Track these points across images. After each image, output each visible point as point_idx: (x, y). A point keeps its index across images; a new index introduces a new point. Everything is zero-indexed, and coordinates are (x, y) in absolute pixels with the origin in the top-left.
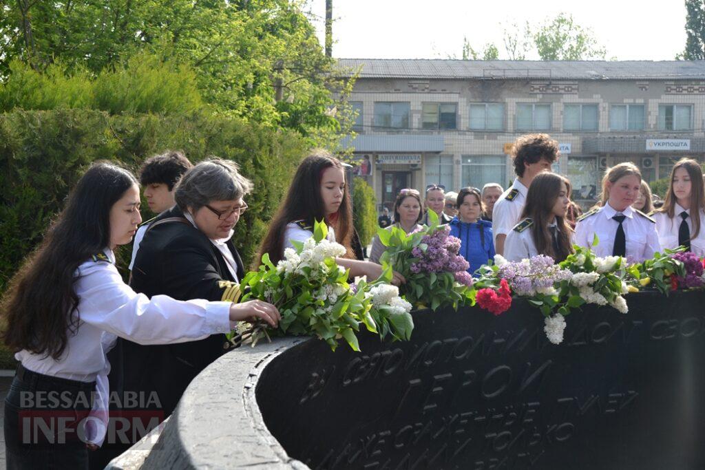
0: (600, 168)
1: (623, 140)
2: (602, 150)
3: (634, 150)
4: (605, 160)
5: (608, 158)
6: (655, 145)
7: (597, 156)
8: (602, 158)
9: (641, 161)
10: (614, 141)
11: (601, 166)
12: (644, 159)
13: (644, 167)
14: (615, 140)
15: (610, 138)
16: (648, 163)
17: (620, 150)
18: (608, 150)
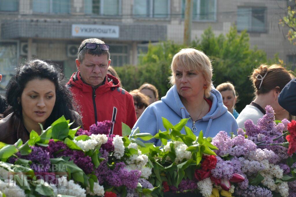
0: (21, 56)
1: (46, 24)
2: (23, 35)
3: (59, 36)
4: (26, 46)
5: (30, 43)
6: (82, 30)
7: (18, 41)
8: (23, 44)
9: (66, 48)
10: (36, 25)
11: (23, 53)
12: (69, 46)
13: (70, 55)
14: (39, 24)
15: (32, 21)
16: (74, 51)
17: (44, 35)
18: (30, 34)
